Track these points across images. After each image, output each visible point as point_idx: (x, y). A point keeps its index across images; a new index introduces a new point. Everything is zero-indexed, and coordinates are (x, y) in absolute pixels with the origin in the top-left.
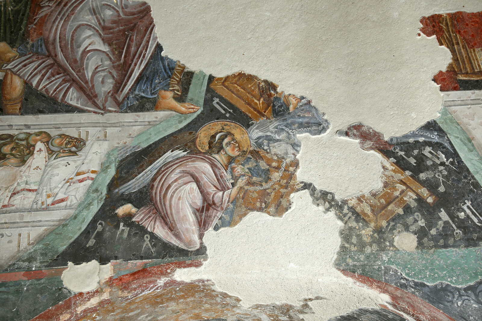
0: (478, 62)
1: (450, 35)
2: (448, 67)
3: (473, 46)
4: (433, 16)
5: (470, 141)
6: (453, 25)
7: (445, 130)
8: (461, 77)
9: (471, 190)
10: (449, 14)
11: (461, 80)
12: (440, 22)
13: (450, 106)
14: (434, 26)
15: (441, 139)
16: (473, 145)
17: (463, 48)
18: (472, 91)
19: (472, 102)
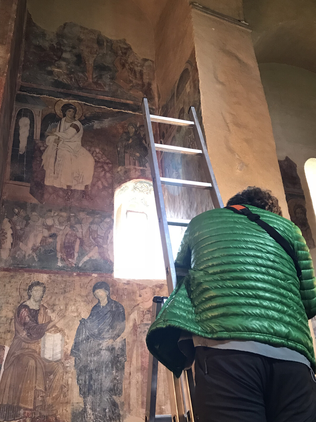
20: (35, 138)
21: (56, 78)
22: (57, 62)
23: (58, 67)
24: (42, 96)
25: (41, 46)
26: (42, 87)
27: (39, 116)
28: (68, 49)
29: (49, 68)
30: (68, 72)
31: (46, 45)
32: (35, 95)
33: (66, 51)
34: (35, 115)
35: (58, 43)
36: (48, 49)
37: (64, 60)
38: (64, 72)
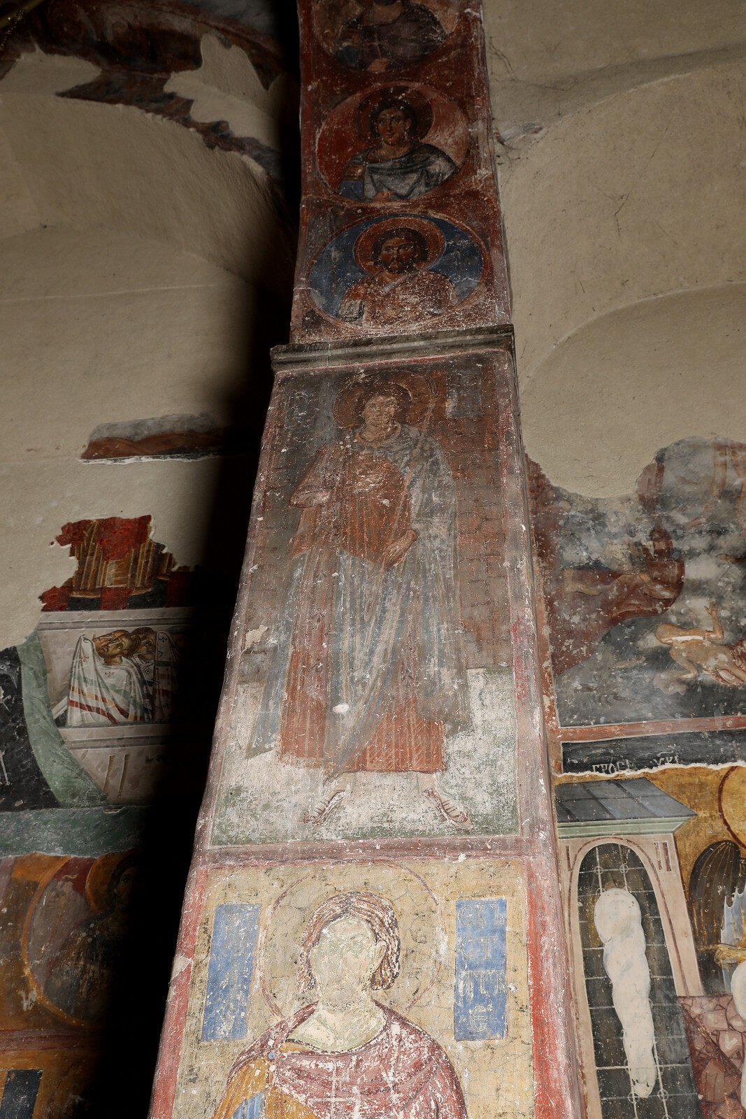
0: (104, 576)
1: (88, 545)
2: (66, 583)
3: (108, 558)
4: (80, 523)
5: (45, 673)
6: (99, 533)
7: (22, 659)
8: (75, 595)
9: (13, 738)
10: (99, 520)
11: (73, 598)
12: (85, 529)
13: (43, 629)
14: (74, 534)
15: (11, 671)
16: (45, 680)
17: (96, 559)
18: (79, 612)
19: (72, 625)
20: (679, 991)
21: (690, 676)
22: (674, 607)
23: (685, 626)
24: (655, 770)
25: (597, 563)
26: (649, 730)
27: (669, 869)
28: (700, 543)
29: (651, 641)
30: (728, 636)
31: (616, 552)
32: (628, 773)
33: (692, 554)
34: (652, 865)
35: (659, 533)
36: (626, 567)
37: (698, 588)
38: (709, 639)
